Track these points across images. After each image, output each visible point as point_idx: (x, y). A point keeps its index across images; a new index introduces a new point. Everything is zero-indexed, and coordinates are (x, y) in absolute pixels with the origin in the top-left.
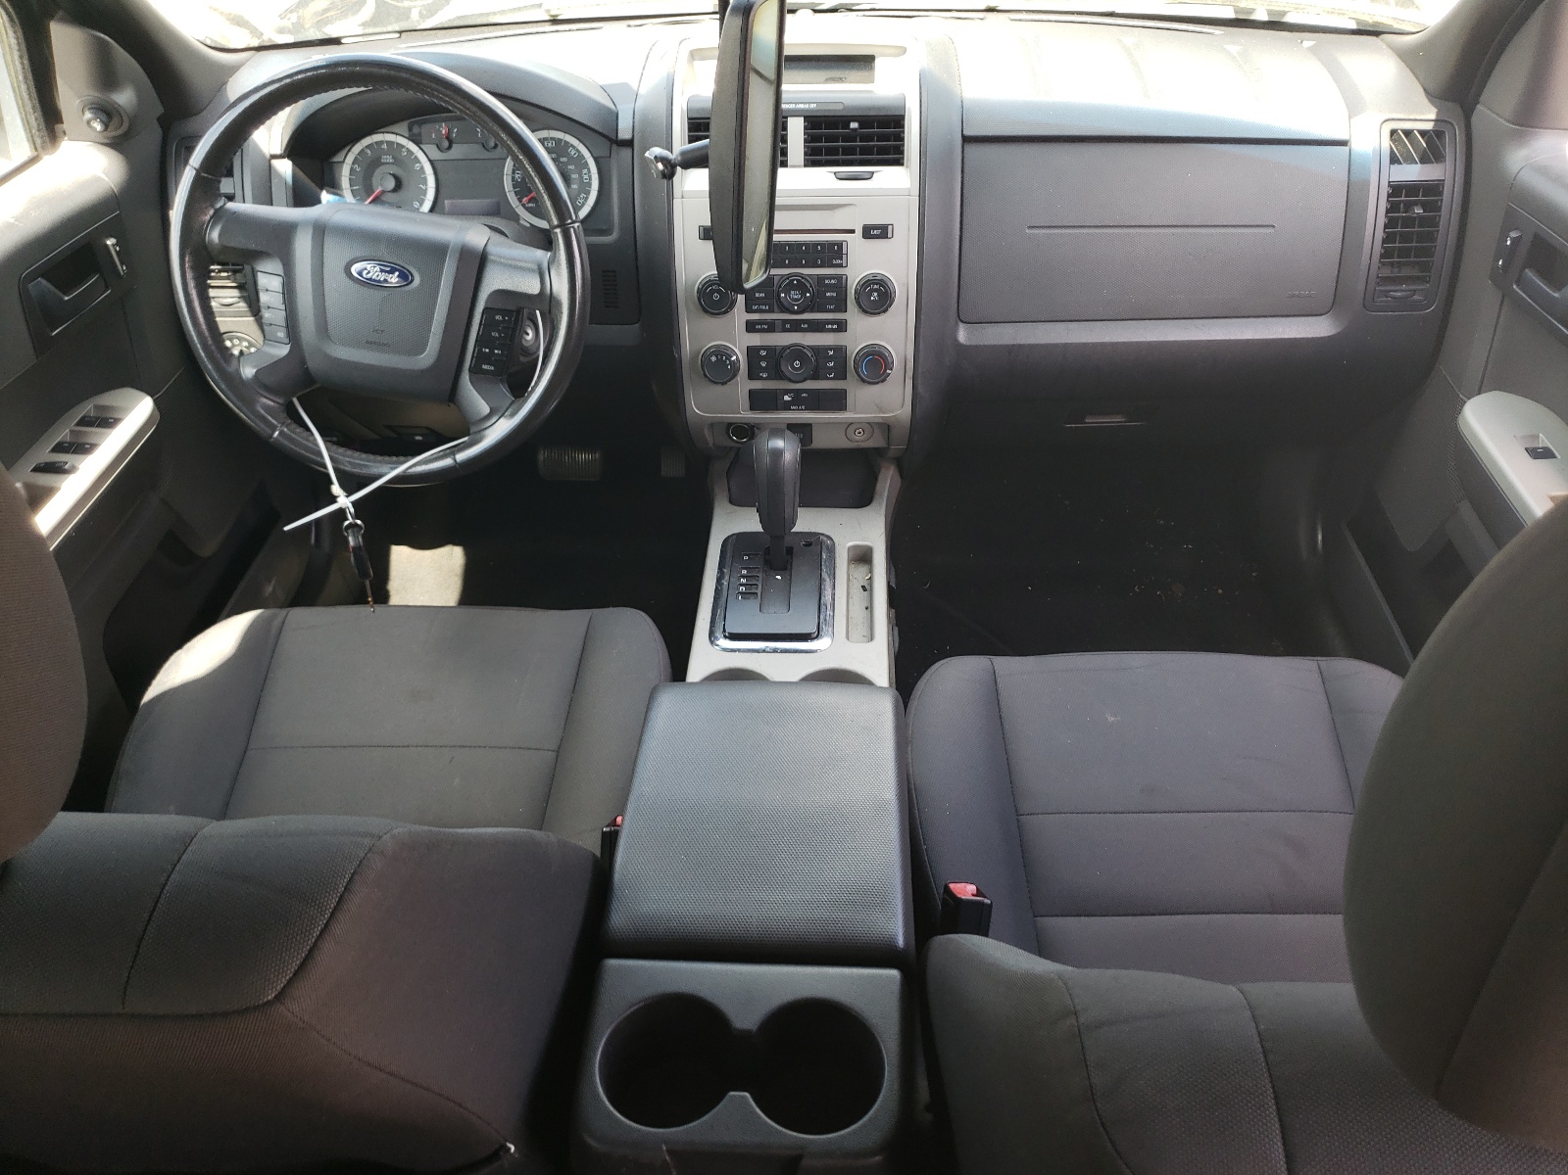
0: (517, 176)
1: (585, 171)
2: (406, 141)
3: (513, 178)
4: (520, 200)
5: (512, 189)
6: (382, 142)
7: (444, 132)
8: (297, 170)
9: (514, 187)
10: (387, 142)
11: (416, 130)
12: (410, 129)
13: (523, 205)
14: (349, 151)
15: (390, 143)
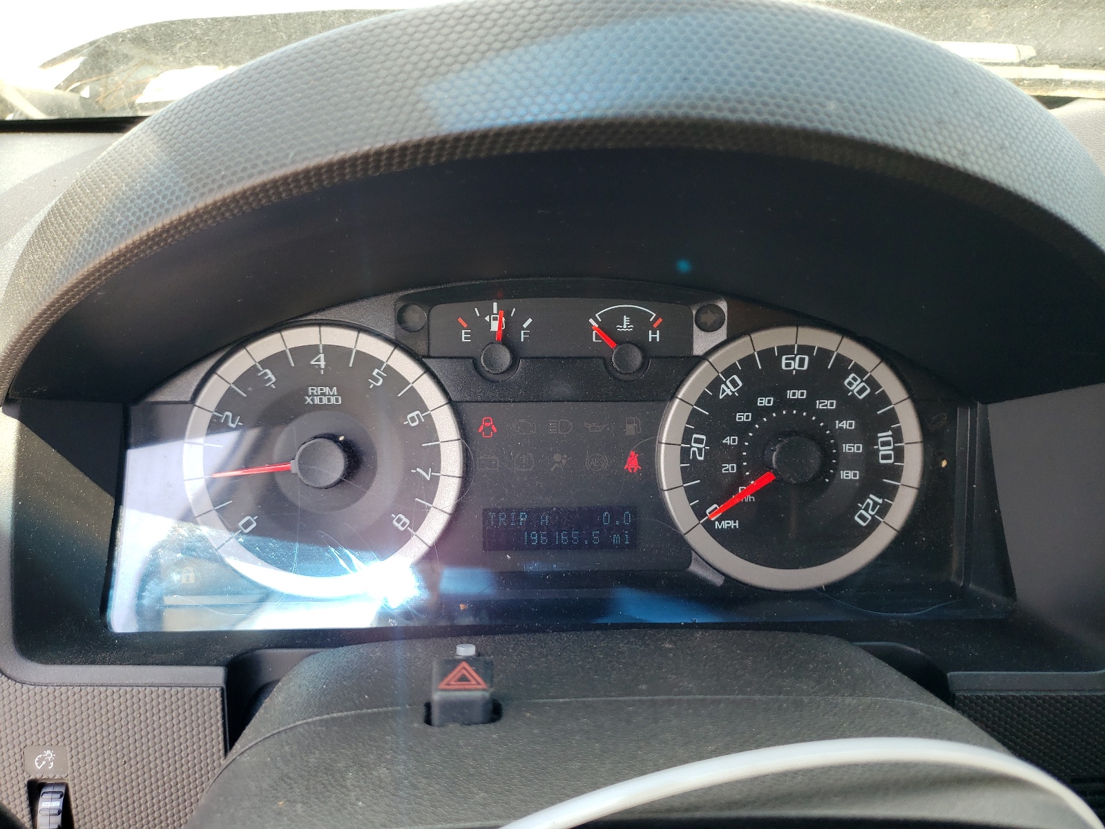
0: (695, 447)
1: (885, 436)
2: (388, 348)
3: (685, 453)
4: (699, 512)
5: (678, 481)
6: (312, 350)
7: (495, 326)
8: (37, 442)
9: (686, 475)
10: (328, 349)
11: (416, 316)
12: (400, 320)
13: (709, 526)
14: (212, 371)
15: (336, 354)
